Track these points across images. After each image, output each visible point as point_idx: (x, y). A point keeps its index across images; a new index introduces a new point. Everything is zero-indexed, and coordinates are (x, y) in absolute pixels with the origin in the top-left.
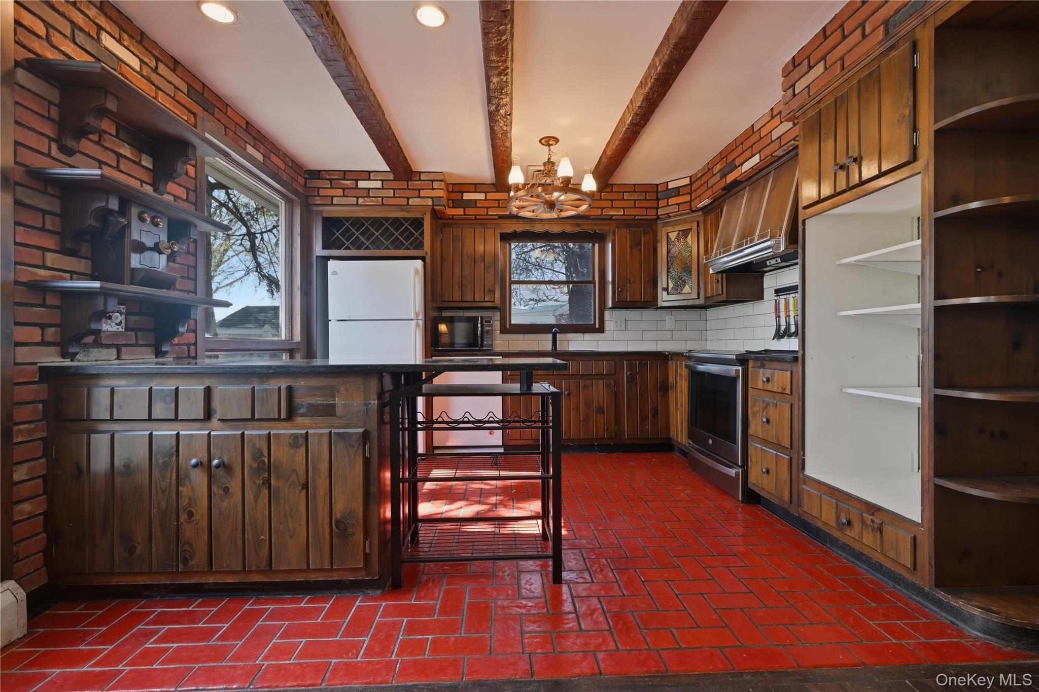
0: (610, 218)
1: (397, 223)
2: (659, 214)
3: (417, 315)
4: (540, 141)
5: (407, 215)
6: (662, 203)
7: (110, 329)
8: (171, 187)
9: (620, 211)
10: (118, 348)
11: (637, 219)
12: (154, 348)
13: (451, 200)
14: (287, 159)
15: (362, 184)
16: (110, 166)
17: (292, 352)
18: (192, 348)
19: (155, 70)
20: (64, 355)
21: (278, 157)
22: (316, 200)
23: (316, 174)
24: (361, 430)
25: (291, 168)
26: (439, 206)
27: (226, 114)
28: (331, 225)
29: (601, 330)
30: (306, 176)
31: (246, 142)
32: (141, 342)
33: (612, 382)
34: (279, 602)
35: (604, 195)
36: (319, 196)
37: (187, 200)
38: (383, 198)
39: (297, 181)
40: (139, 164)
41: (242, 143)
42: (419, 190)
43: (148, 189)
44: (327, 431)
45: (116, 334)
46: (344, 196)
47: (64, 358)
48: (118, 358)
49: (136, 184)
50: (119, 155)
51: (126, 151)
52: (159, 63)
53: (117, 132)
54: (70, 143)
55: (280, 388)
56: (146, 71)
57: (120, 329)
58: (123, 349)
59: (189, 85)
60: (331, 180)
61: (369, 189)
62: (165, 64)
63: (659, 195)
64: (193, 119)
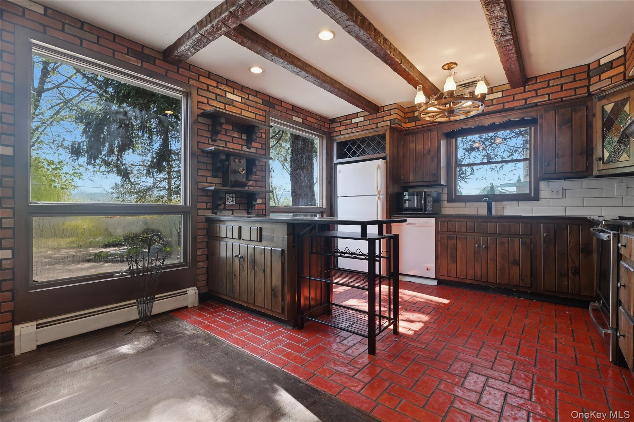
0: (536, 105)
1: (373, 138)
2: (590, 91)
3: (379, 192)
4: (443, 67)
5: (377, 134)
6: (593, 80)
7: (229, 203)
8: (254, 144)
9: (545, 97)
10: (232, 210)
11: (565, 101)
12: (247, 211)
13: (406, 118)
14: (318, 117)
15: (354, 121)
16: (230, 142)
17: (322, 214)
18: (264, 211)
19: (248, 99)
20: (213, 213)
21: (312, 117)
22: (334, 134)
23: (333, 121)
24: (281, 249)
25: (321, 120)
26: (394, 124)
27: (281, 106)
28: (342, 145)
29: (537, 198)
30: (330, 122)
31: (292, 115)
32: (241, 208)
33: (528, 240)
34: (259, 319)
35: (527, 89)
36: (335, 131)
37: (262, 149)
38: (364, 126)
39: (324, 126)
40: (241, 138)
41: (290, 117)
42: (383, 117)
43: (245, 148)
44: (270, 248)
45: (232, 205)
46: (346, 129)
47: (213, 214)
48: (233, 214)
49: (239, 147)
50: (233, 137)
51: (236, 135)
52: (249, 95)
53: (232, 129)
54: (215, 138)
55: (257, 228)
56: (244, 101)
57: (233, 204)
58: (234, 211)
59: (262, 99)
60: (340, 122)
61: (357, 123)
62: (252, 95)
63: (591, 73)
64: (265, 113)
